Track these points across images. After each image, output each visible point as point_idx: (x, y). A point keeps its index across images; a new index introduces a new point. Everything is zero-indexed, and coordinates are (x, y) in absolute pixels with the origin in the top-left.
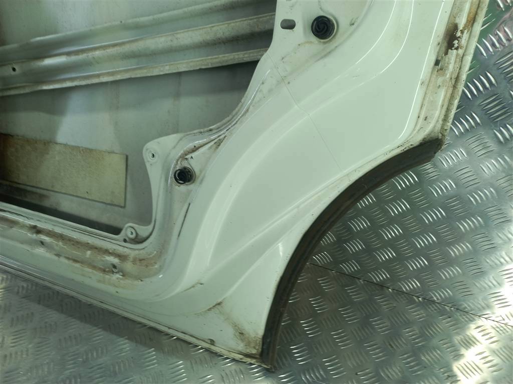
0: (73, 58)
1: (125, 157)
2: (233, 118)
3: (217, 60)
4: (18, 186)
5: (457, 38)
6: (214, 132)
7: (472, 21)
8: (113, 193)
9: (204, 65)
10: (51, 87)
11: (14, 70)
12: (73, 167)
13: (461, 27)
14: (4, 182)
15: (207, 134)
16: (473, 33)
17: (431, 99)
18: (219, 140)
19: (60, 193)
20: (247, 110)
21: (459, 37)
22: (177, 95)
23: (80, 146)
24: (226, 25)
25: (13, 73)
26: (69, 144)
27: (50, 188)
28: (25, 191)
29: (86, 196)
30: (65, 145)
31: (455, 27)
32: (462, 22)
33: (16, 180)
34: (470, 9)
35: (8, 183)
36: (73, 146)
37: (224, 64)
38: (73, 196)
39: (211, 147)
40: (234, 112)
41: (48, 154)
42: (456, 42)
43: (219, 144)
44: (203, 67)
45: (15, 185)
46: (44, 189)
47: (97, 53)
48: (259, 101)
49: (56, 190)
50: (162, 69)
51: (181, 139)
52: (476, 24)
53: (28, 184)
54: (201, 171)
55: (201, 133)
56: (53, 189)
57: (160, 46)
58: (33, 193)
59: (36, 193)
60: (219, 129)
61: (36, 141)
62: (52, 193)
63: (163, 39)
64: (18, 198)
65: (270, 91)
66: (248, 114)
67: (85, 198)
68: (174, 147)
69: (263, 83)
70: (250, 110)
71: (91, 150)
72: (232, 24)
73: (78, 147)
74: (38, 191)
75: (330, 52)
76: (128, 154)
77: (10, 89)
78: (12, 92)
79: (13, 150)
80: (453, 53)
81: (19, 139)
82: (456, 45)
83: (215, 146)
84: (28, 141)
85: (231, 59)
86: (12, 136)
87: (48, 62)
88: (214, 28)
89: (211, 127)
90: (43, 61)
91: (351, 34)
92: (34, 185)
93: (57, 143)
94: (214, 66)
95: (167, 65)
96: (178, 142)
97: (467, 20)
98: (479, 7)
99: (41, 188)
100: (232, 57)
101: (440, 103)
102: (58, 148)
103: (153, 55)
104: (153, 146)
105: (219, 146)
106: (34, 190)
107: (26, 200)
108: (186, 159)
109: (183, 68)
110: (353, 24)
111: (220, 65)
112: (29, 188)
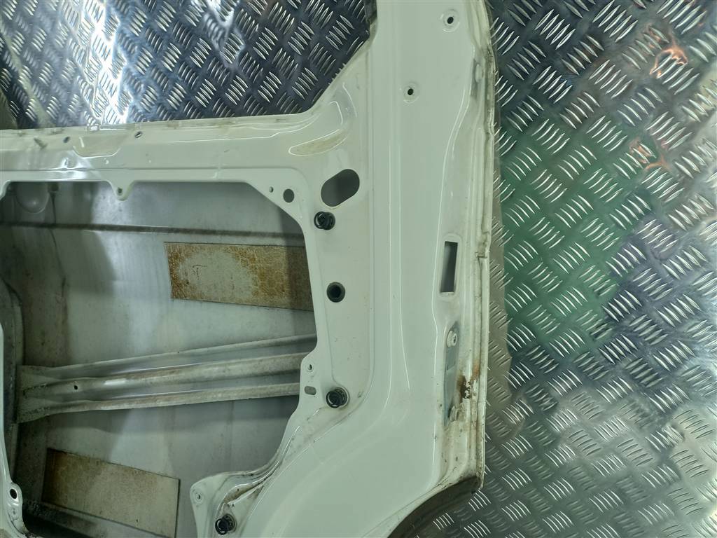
0: (132, 382)
1: (177, 481)
2: (270, 467)
3: (265, 392)
4: (64, 510)
5: (467, 389)
6: (255, 476)
7: (477, 373)
8: (163, 522)
9: (255, 396)
10: (110, 408)
11: (76, 388)
12: (125, 490)
13: (468, 379)
14: (50, 506)
15: (249, 478)
16: (481, 384)
17: (457, 441)
18: (258, 490)
19: (109, 520)
20: (281, 463)
21: (469, 388)
22: (230, 419)
23: (133, 467)
24: (272, 361)
25: (76, 391)
26: (122, 464)
27: (98, 515)
28: (71, 517)
29: (136, 525)
30: (119, 465)
31: (464, 379)
32: (468, 375)
33: (63, 504)
34: (473, 363)
35: (54, 507)
36: (126, 467)
37: (271, 396)
38: (121, 524)
39: (250, 497)
40: (272, 460)
41: (99, 474)
42: (466, 392)
43: (257, 494)
44: (253, 397)
45: (61, 510)
46: (91, 515)
47: (155, 379)
48: (291, 455)
49: (104, 517)
50: (215, 396)
51: (226, 480)
52: (481, 377)
53: (75, 508)
54: (242, 520)
55: (243, 476)
56: (101, 516)
57: (214, 375)
58: (78, 519)
59: (82, 520)
60: (259, 475)
61: (89, 460)
62: (99, 520)
63: (216, 369)
64: (64, 525)
65: (300, 447)
66: (281, 467)
67: (134, 527)
68: (219, 489)
69: (293, 439)
70: (283, 463)
71: (144, 472)
72: (278, 361)
73: (132, 468)
74: (86, 517)
75: (344, 418)
76: (180, 478)
77: (70, 406)
78: (72, 410)
79: (64, 468)
80: (467, 402)
81: (72, 457)
82: (468, 395)
83: (254, 495)
84: (81, 459)
85: (277, 392)
86: (65, 453)
87: (110, 383)
88: (263, 363)
89: (252, 472)
90: (104, 382)
91: (360, 404)
92: (82, 510)
93: (109, 463)
94: (262, 397)
95: (219, 392)
96: (224, 483)
97: (473, 372)
98: (480, 362)
99: (88, 514)
100: (278, 389)
101: (466, 445)
102: (110, 468)
103: (207, 382)
104: (199, 486)
105: (258, 495)
106: (81, 515)
107: (71, 528)
108: (228, 505)
109: (234, 397)
110: (360, 396)
111: (267, 396)
112: (75, 514)
